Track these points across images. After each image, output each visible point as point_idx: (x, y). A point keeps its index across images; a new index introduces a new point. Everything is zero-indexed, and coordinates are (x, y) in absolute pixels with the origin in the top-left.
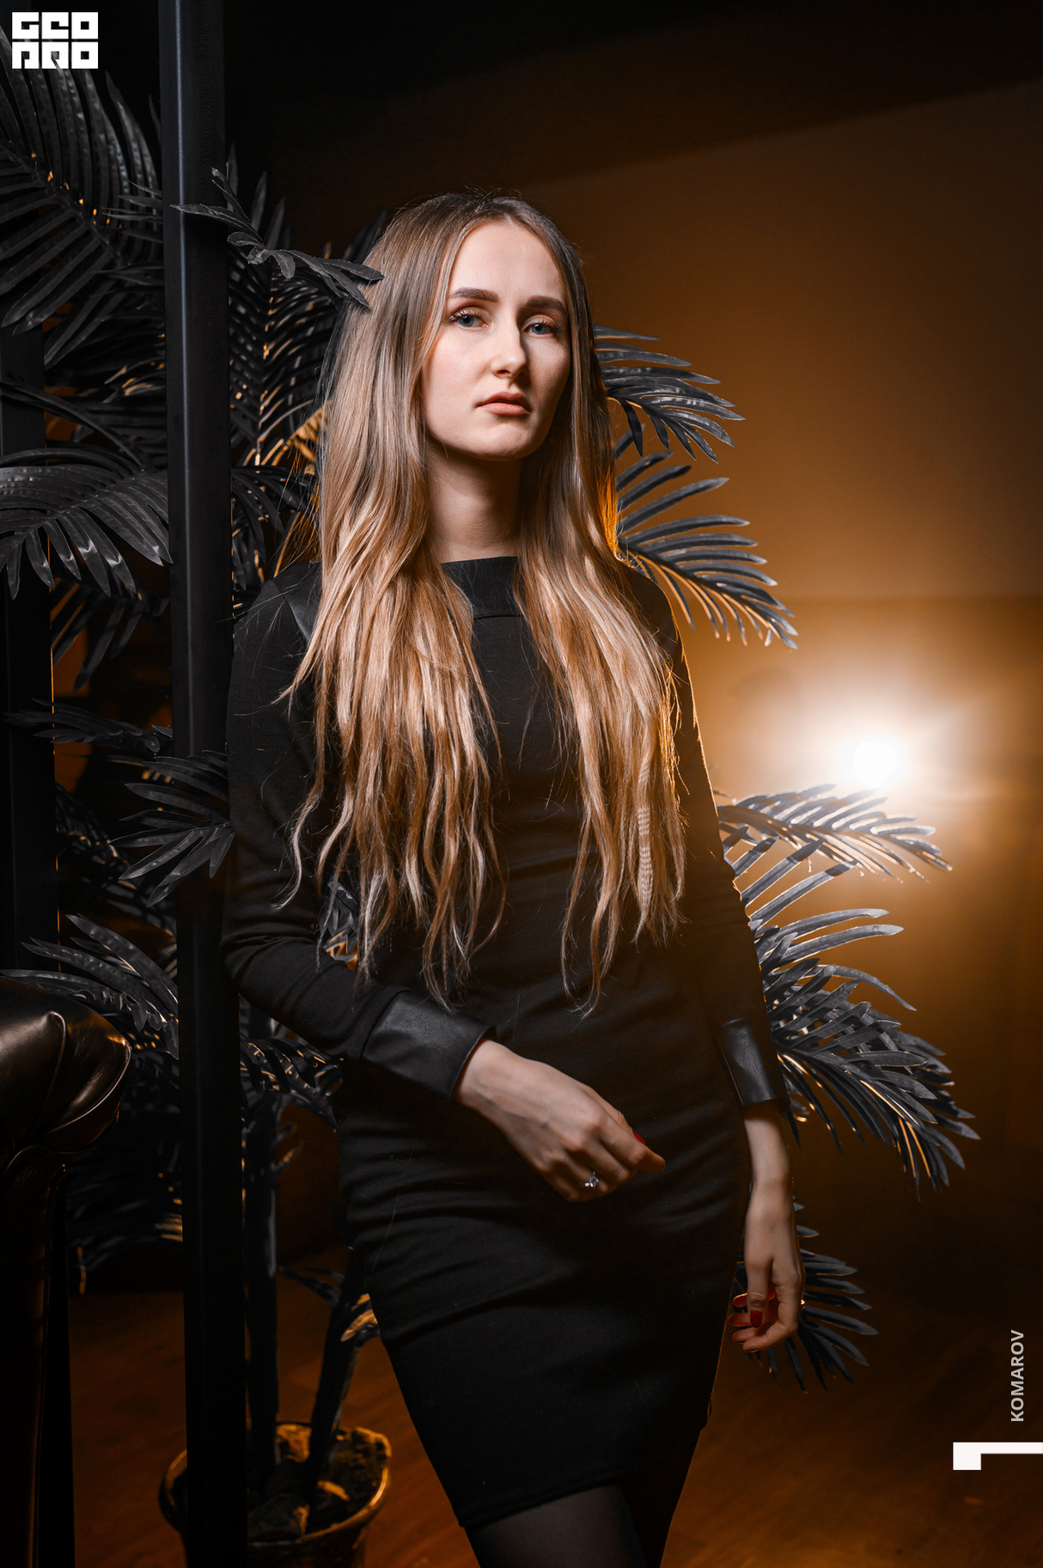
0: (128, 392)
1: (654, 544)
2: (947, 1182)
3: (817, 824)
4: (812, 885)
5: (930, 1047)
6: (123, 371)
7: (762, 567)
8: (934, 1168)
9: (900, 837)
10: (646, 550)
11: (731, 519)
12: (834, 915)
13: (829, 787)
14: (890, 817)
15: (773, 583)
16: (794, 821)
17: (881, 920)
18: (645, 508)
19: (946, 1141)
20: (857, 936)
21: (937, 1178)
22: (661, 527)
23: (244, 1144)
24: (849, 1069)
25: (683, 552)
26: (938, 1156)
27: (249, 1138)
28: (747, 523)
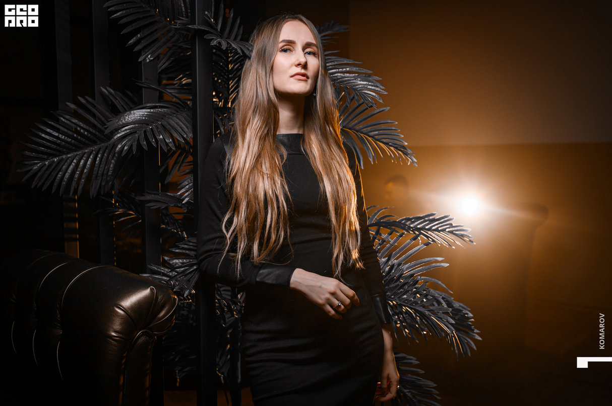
0: (184, 82)
1: (366, 130)
2: (470, 355)
3: (427, 227)
4: (419, 249)
5: (465, 307)
6: (181, 76)
7: (402, 138)
8: (465, 350)
9: (457, 232)
10: (364, 132)
11: (391, 122)
12: (426, 259)
13: (433, 215)
14: (454, 225)
15: (406, 144)
16: (418, 227)
17: (442, 262)
18: (363, 118)
19: (469, 340)
20: (435, 267)
21: (466, 353)
22: (369, 124)
23: (229, 336)
24: (427, 313)
25: (377, 132)
26: (466, 345)
27: (231, 334)
28: (397, 123)
